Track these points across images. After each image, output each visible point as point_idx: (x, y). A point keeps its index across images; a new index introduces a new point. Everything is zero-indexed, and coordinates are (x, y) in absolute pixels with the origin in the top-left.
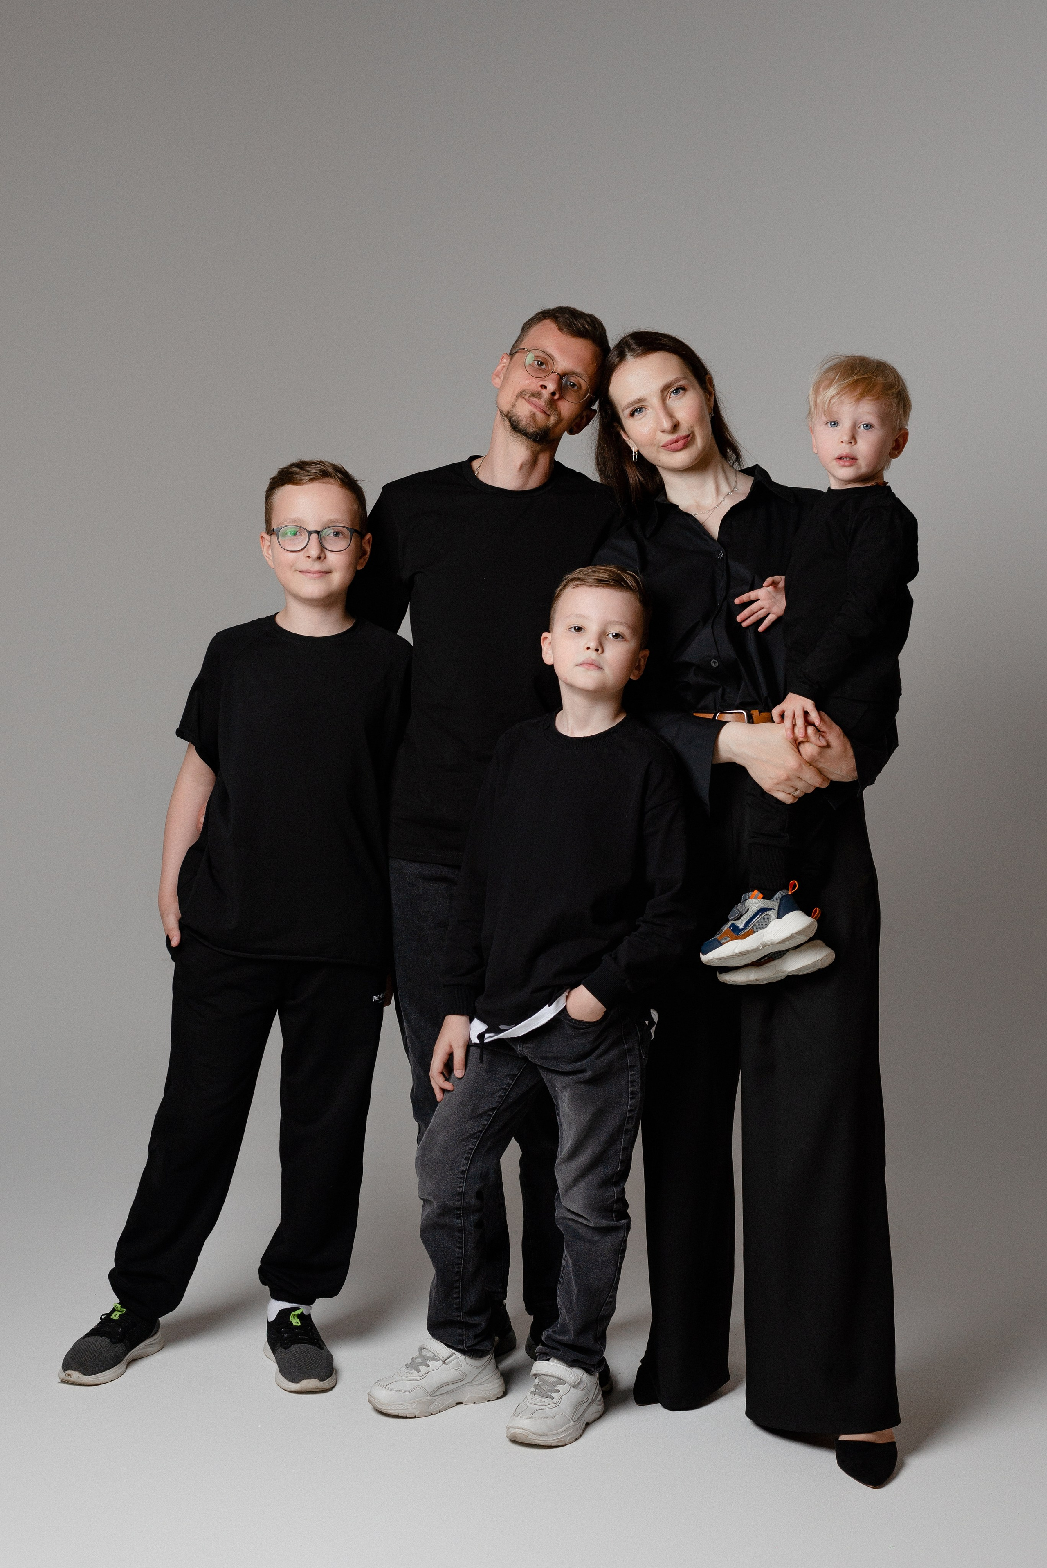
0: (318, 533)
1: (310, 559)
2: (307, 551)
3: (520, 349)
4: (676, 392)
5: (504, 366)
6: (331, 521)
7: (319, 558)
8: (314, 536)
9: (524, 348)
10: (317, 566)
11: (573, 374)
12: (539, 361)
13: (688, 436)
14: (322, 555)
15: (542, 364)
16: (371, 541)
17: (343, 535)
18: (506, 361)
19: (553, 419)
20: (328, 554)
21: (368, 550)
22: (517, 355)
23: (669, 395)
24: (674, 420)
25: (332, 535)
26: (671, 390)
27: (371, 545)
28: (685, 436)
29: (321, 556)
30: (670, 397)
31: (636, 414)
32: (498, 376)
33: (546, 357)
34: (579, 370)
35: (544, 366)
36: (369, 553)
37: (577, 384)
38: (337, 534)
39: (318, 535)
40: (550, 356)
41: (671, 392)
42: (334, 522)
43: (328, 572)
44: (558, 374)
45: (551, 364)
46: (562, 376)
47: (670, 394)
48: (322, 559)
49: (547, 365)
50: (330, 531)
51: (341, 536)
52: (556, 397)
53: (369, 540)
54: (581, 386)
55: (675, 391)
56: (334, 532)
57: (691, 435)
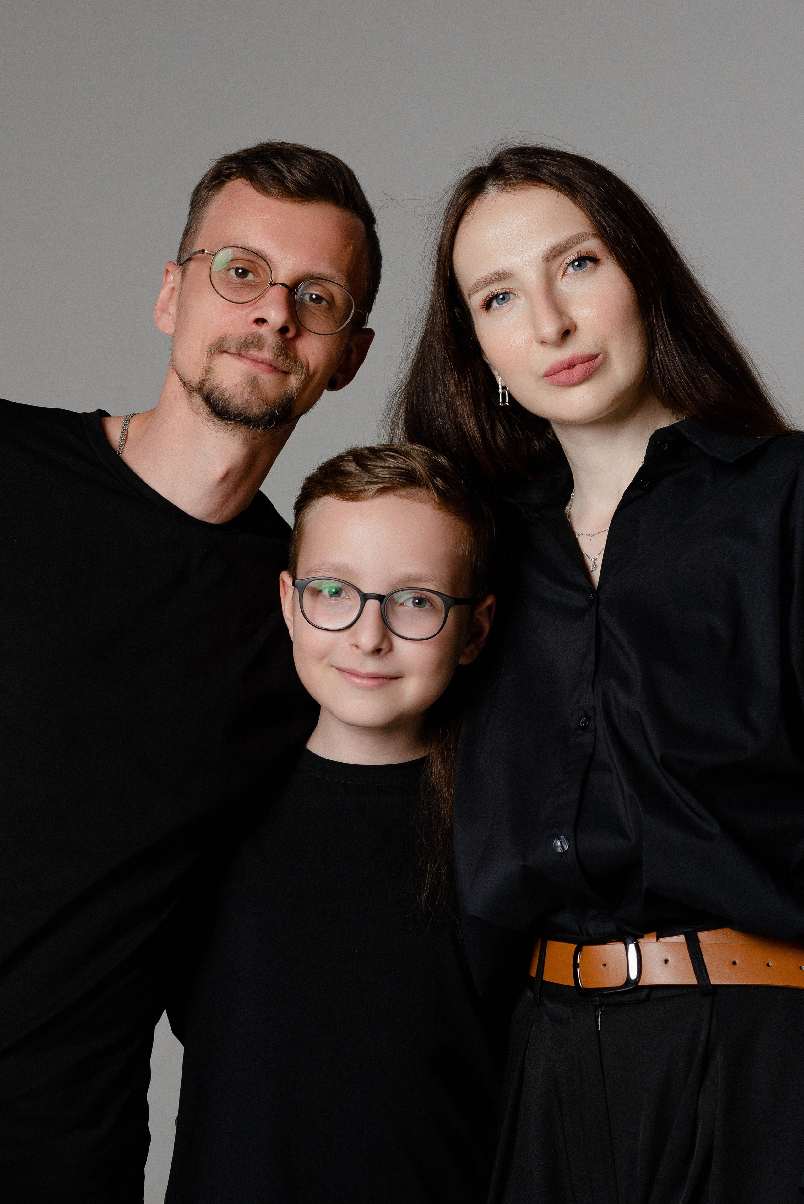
0: (380, 598)
1: (358, 652)
2: (355, 634)
3: (195, 253)
4: (579, 265)
5: (173, 288)
6: (410, 578)
7: (377, 651)
8: (372, 605)
9: (203, 251)
10: (372, 666)
11: (312, 278)
12: (237, 269)
13: (595, 357)
14: (384, 646)
15: (245, 273)
16: (493, 611)
17: (432, 605)
18: (173, 278)
19: (294, 381)
20: (398, 643)
21: (487, 626)
22: (192, 265)
23: (562, 270)
24: (567, 322)
25: (410, 603)
26: (568, 261)
27: (492, 617)
28: (586, 356)
29: (382, 647)
30: (564, 274)
31: (495, 304)
32: (165, 311)
33: (251, 257)
34: (322, 268)
35: (250, 277)
36: (486, 634)
37: (324, 296)
38: (420, 602)
39: (381, 602)
40: (258, 254)
41: (568, 265)
42: (416, 580)
43: (395, 678)
44: (283, 285)
45: (264, 270)
46: (291, 289)
47: (566, 269)
48: (383, 653)
49: (256, 274)
50: (406, 597)
51: (428, 606)
52: (291, 334)
53: (489, 608)
54: (332, 297)
55: (576, 263)
56: (415, 598)
57: (600, 357)
